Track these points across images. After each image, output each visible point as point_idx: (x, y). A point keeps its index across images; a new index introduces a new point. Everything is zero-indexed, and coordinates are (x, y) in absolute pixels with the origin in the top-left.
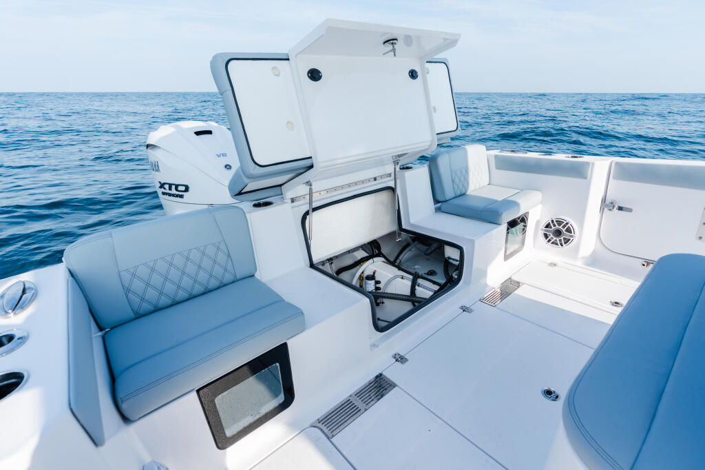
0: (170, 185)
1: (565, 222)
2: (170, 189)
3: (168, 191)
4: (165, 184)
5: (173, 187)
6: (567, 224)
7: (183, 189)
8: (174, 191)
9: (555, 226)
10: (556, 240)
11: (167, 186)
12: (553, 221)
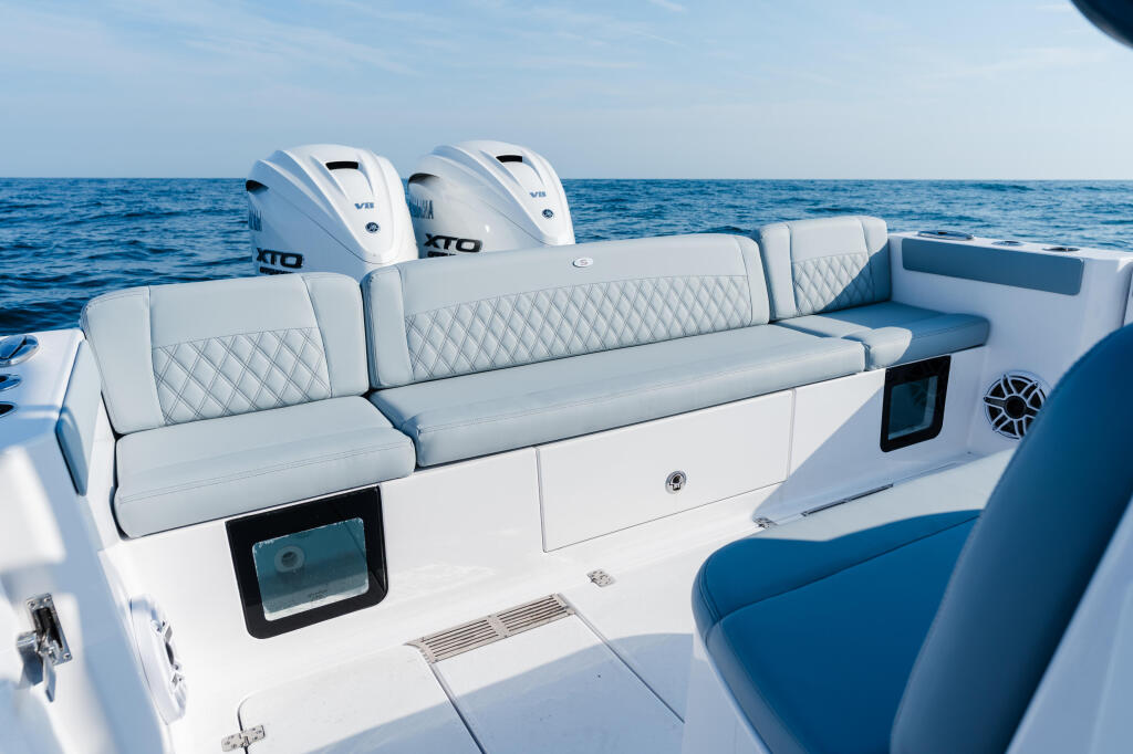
0: (274, 254)
1: (1030, 384)
2: (273, 262)
3: (270, 266)
4: (267, 252)
5: (279, 258)
6: (1033, 387)
7: (292, 261)
8: (278, 266)
9: (1010, 391)
10: (1012, 422)
11: (268, 257)
12: (1006, 382)
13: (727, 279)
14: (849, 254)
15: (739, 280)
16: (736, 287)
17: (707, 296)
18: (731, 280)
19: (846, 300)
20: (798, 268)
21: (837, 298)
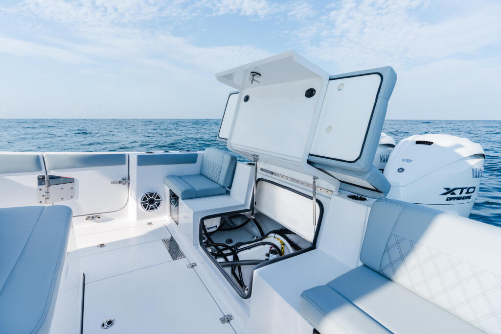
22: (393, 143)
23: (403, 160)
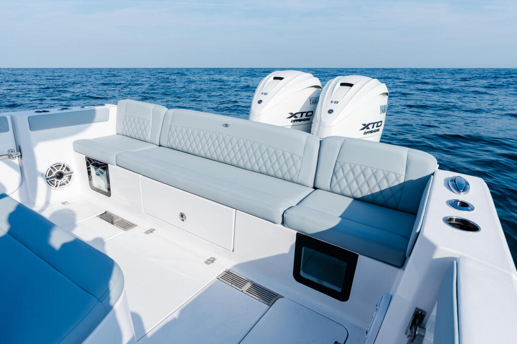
13: (289, 155)
14: (383, 171)
15: (296, 158)
16: (293, 160)
17: (275, 159)
18: (292, 156)
19: (380, 199)
20: (338, 165)
21: (372, 195)
22: (320, 85)
23: (332, 102)
